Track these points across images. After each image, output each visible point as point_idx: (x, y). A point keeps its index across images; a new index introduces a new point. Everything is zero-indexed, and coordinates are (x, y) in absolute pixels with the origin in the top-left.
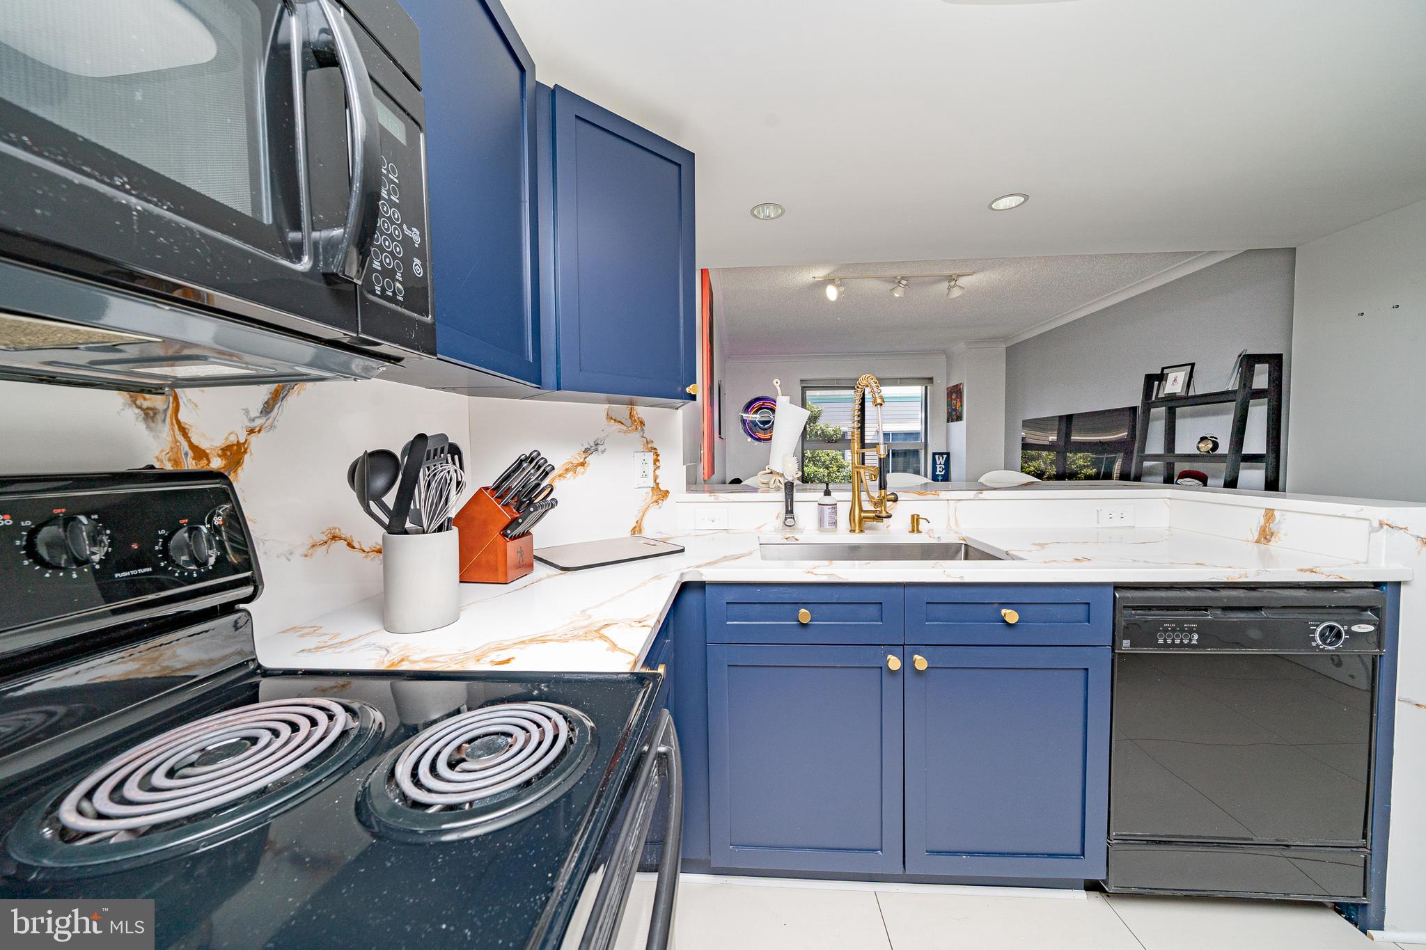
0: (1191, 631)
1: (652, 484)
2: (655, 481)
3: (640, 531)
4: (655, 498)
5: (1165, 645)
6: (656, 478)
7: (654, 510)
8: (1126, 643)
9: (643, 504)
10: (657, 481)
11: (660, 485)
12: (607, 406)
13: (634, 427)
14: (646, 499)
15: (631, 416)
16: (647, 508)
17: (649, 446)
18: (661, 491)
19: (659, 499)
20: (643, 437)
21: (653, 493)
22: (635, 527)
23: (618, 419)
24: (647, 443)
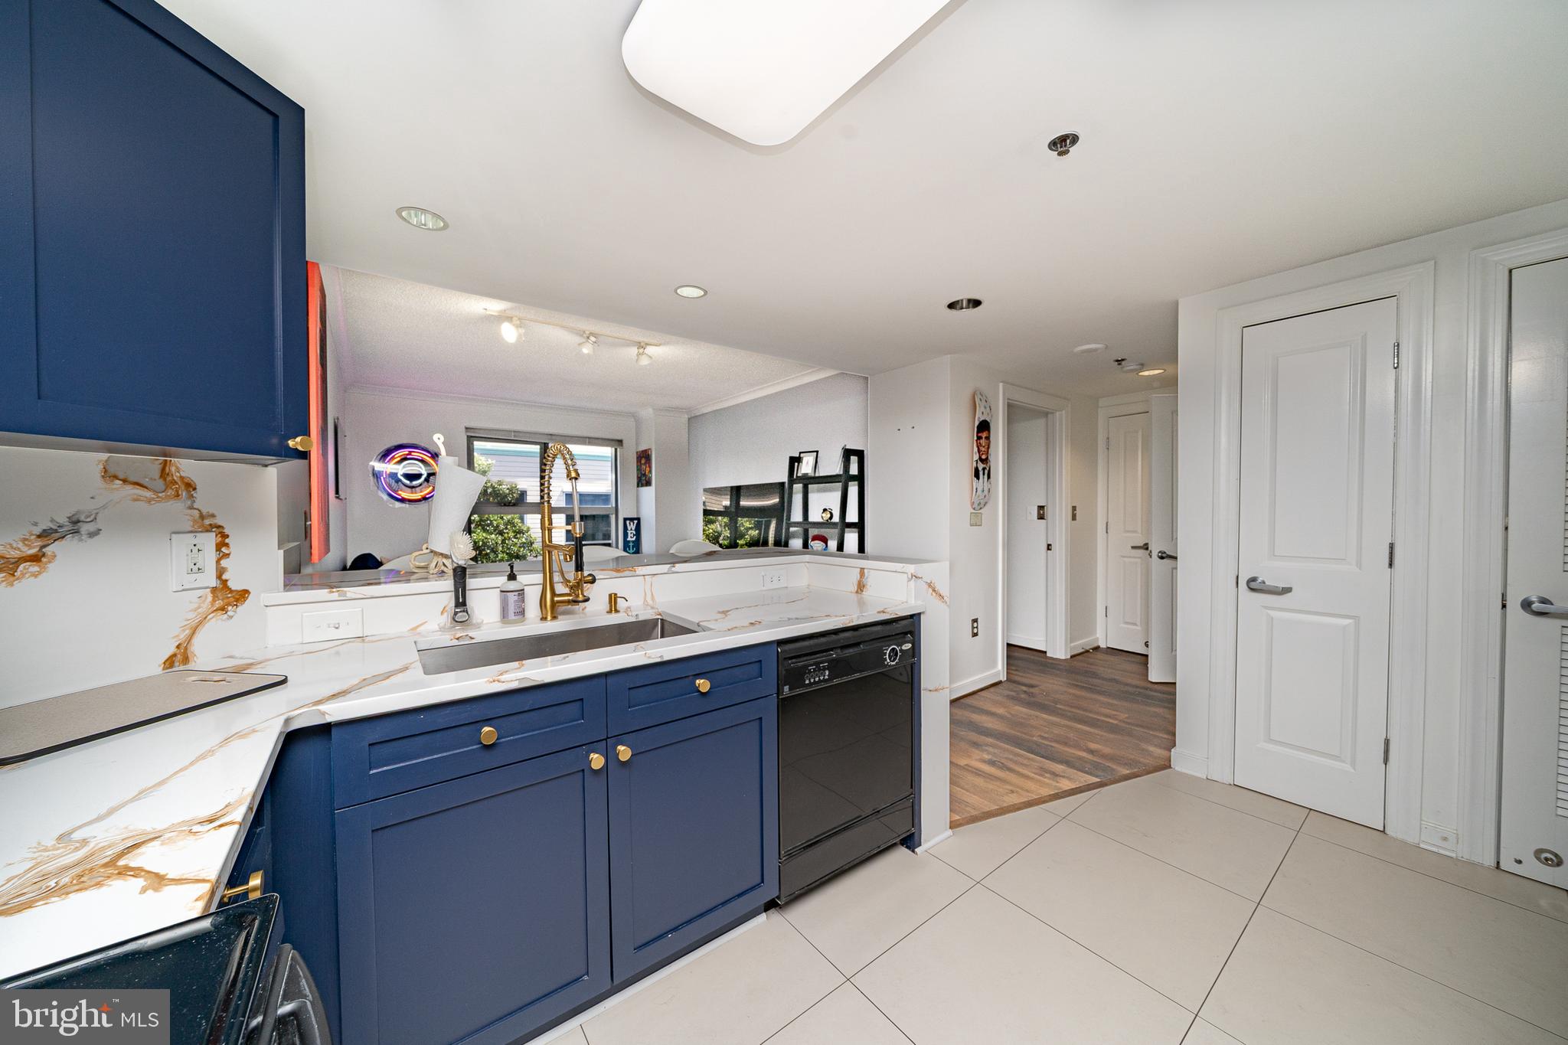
0: (824, 669)
1: (213, 582)
2: (219, 577)
3: (186, 660)
4: (219, 603)
5: (811, 684)
6: (220, 572)
7: (216, 623)
8: (786, 688)
9: (191, 615)
10: (224, 577)
11: (229, 584)
12: (104, 456)
13: (170, 492)
14: (199, 608)
15: (164, 473)
16: (200, 623)
17: (207, 522)
18: (231, 591)
19: (229, 604)
20: (191, 508)
21: (214, 597)
22: (175, 655)
23: (132, 479)
24: (202, 517)
